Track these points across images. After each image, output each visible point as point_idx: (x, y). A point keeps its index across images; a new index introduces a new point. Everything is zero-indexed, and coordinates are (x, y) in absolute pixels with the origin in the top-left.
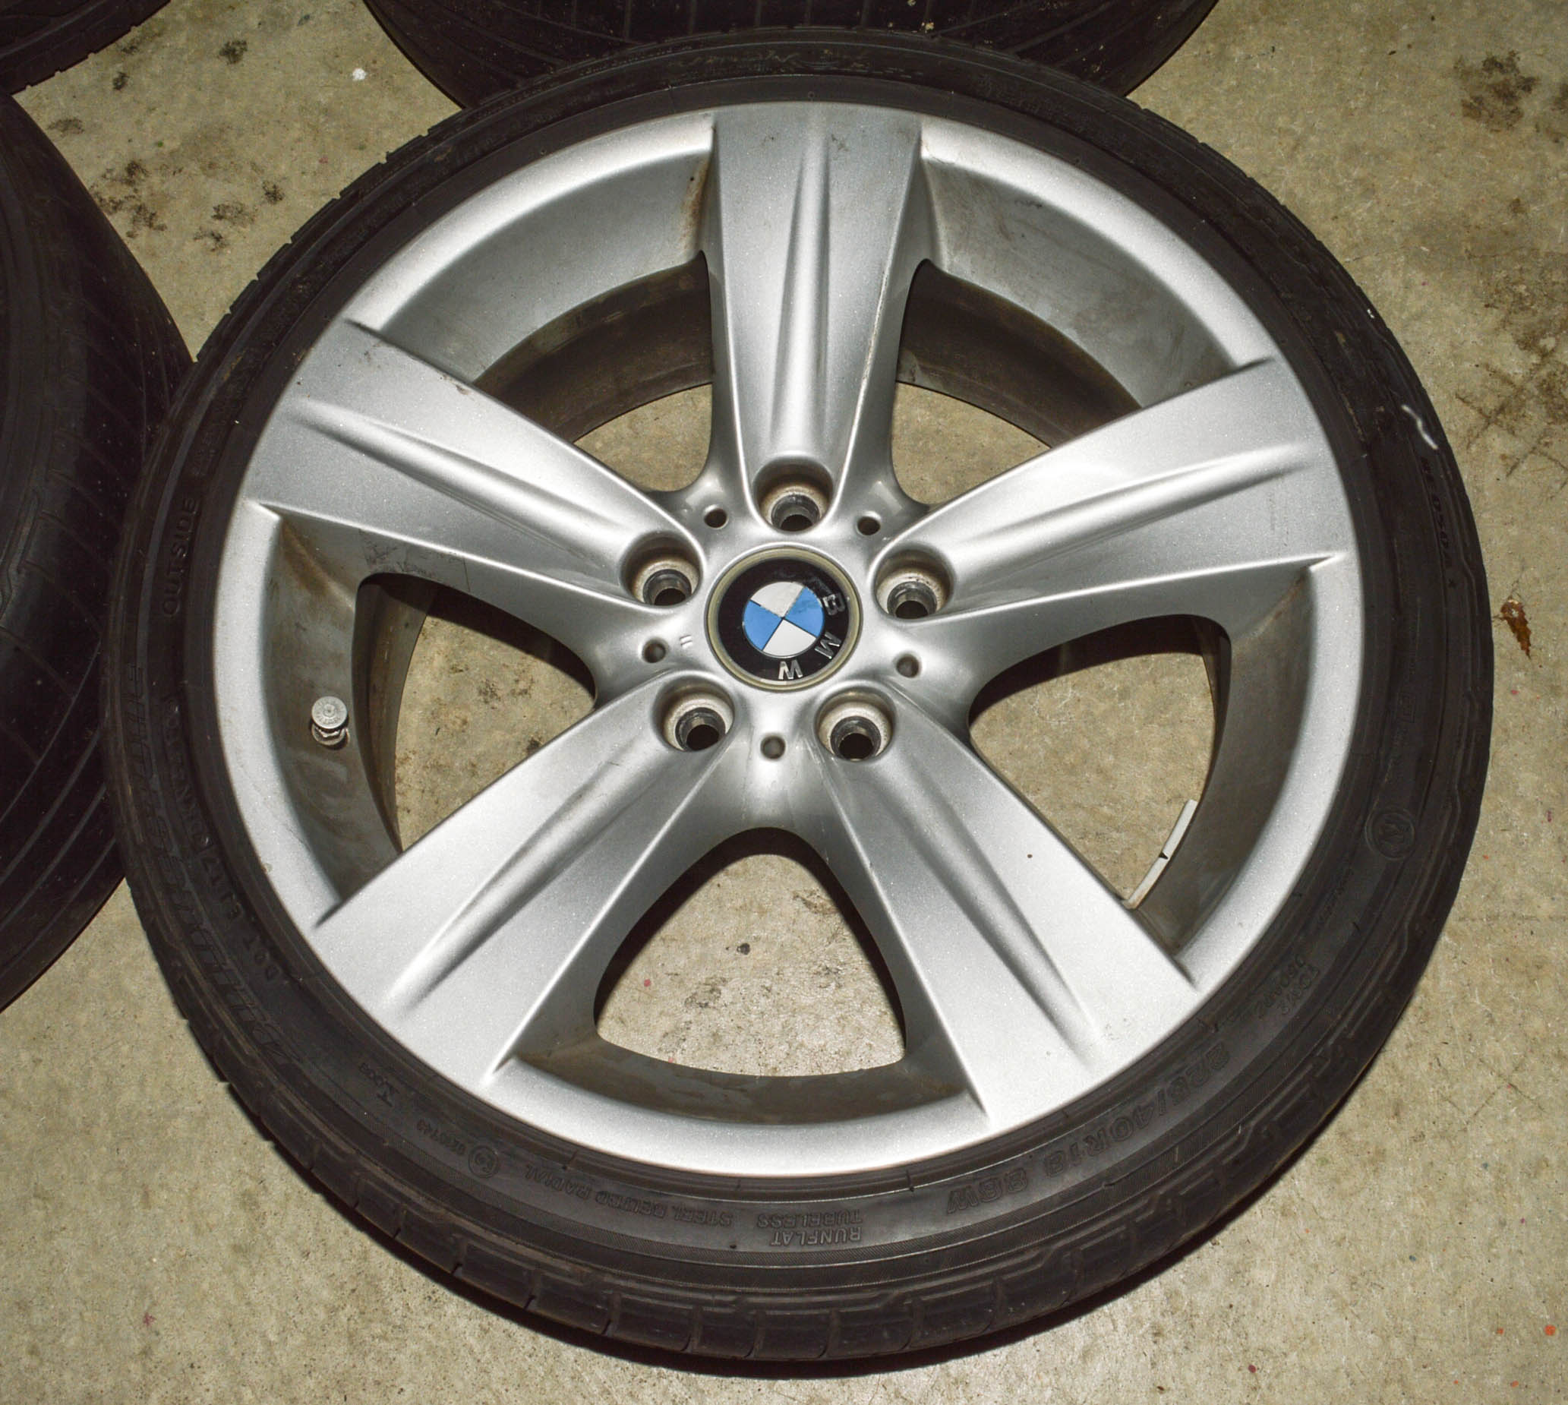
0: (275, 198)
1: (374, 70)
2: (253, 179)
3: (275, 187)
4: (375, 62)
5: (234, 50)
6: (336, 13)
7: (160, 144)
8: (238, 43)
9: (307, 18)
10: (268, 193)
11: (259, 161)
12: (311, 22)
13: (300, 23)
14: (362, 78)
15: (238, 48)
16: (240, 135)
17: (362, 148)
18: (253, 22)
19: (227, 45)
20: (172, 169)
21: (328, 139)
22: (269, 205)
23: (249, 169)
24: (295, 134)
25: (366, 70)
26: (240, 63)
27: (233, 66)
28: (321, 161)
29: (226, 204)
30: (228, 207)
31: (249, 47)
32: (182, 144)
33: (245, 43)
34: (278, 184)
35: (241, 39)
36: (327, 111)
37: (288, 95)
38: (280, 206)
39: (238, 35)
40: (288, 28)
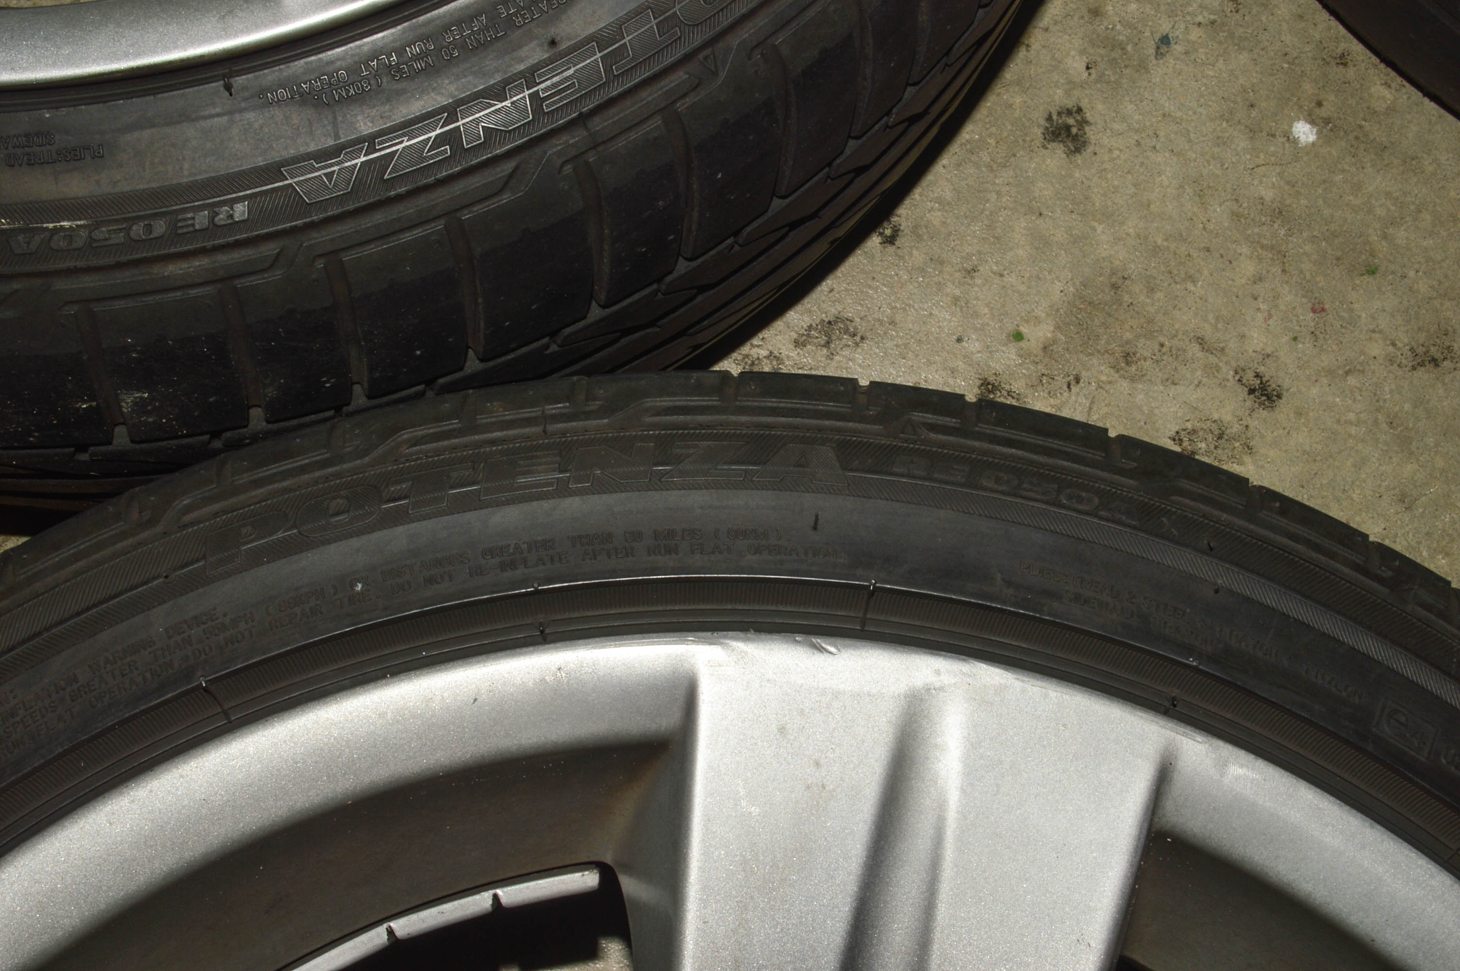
0: (1269, 398)
1: (1327, 121)
2: (1211, 370)
3: (1257, 376)
4: (1319, 104)
5: (1068, 128)
6: (1213, 23)
7: (1018, 336)
8: (1069, 112)
9: (1165, 40)
10: (1251, 391)
11: (1207, 331)
12: (1178, 48)
13: (1159, 54)
14: (1312, 138)
15: (1071, 121)
16: (1152, 290)
17: (1372, 271)
18: (1076, 65)
19: (1049, 118)
20: (1061, 381)
21: (1307, 266)
22: (1264, 413)
23: (1194, 350)
24: (1248, 268)
25: (1312, 122)
26: (1090, 149)
27: (1079, 159)
28: (1314, 311)
29: (1189, 425)
30: (1194, 431)
31: (1088, 116)
32: (1058, 328)
33: (1080, 110)
34: (1261, 369)
35: (1070, 104)
36: (1280, 213)
37: (1200, 195)
38: (1284, 410)
39: (1059, 97)
40: (1142, 67)
